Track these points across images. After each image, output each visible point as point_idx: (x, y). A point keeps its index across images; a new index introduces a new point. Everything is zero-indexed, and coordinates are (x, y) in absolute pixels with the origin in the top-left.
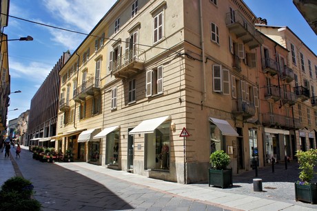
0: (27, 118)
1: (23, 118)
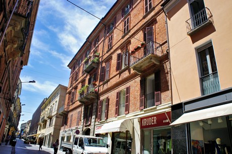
0: (30, 124)
1: (28, 124)
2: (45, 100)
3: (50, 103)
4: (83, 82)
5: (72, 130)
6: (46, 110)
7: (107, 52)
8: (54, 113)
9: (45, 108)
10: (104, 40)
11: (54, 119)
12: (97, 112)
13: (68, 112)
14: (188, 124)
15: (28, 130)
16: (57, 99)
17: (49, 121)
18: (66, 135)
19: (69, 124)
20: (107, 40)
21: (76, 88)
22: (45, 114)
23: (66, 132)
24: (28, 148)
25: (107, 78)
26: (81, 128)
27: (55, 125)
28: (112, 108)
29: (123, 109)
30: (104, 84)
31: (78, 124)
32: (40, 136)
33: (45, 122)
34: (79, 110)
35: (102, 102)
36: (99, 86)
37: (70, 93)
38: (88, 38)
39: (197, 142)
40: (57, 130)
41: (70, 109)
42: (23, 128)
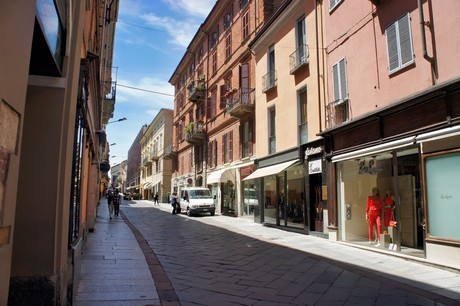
0: (126, 167)
1: (123, 167)
2: (145, 129)
3: (152, 135)
4: (190, 111)
5: (184, 178)
6: (149, 146)
7: (213, 77)
8: (160, 153)
9: (146, 143)
10: (208, 57)
11: (162, 162)
12: (207, 156)
13: (178, 153)
14: (262, 179)
15: (124, 177)
16: (162, 131)
17: (154, 163)
18: (179, 185)
19: (180, 169)
20: (211, 58)
21: (183, 119)
22: (147, 153)
23: (178, 180)
24: (132, 205)
25: (213, 115)
26: (193, 175)
27: (164, 171)
28: (220, 154)
29: (228, 156)
30: (212, 121)
31: (190, 171)
32: (145, 187)
33: (149, 165)
34: (189, 151)
35: (211, 144)
36: (207, 123)
37: (177, 125)
38: (189, 47)
39: (269, 192)
40: (167, 178)
41: (180, 148)
42: (115, 174)
